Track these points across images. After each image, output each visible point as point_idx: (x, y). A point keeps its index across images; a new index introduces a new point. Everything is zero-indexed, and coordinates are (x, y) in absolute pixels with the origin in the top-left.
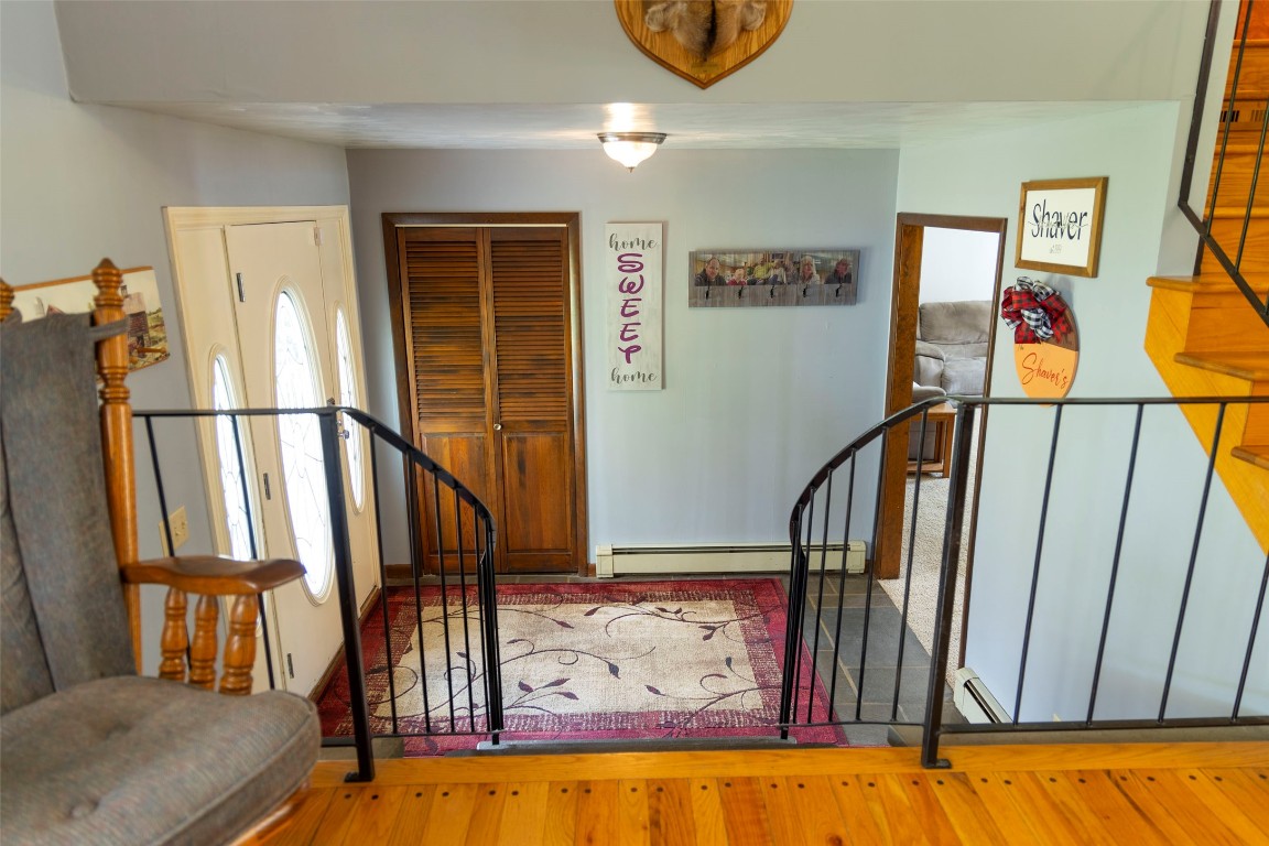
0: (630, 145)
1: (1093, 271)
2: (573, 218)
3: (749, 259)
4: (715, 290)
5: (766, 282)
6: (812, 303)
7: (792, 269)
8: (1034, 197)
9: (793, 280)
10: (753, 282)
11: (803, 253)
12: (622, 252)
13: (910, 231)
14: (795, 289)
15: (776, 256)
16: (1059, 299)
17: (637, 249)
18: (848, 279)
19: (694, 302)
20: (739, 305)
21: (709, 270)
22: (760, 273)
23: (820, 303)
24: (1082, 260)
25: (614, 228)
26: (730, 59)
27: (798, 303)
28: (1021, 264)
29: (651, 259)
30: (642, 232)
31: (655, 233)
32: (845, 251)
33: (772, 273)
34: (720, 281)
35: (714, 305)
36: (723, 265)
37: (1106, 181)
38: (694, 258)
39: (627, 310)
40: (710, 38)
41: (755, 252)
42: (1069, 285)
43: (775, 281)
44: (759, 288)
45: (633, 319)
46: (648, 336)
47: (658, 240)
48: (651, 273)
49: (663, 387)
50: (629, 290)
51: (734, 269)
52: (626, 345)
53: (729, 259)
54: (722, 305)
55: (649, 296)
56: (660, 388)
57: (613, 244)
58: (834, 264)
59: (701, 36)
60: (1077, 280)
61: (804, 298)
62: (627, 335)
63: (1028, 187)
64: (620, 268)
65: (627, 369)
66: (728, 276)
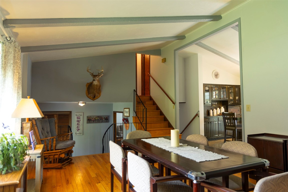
0: (82, 104)
1: (129, 116)
2: (71, 112)
3: (95, 117)
4: (90, 121)
5: (97, 120)
6: (103, 123)
7: (100, 118)
8: (125, 110)
9: (101, 120)
10: (95, 120)
11: (102, 116)
12: (77, 116)
13: (115, 113)
14: (101, 121)
15: (98, 117)
16: (127, 119)
17: (80, 116)
18: (108, 119)
19: (87, 123)
20: (94, 123)
21: (89, 118)
22: (96, 119)
23: (104, 122)
24: (128, 115)
25: (76, 113)
26: (96, 98)
27: (101, 123)
28: (125, 116)
29: (81, 117)
30: (80, 114)
31: (82, 114)
32: (107, 116)
33: (98, 119)
34: (91, 120)
35: (90, 123)
36: (91, 118)
37: (129, 108)
38: (87, 117)
39: (78, 124)
40: (94, 97)
41: (95, 116)
42: (128, 118)
43: (98, 120)
44: (96, 121)
45: (79, 125)
46: (81, 128)
47: (82, 115)
48: (81, 119)
49: (83, 135)
50: (78, 121)
51: (93, 118)
52: (78, 129)
53: (92, 117)
54: (91, 123)
55: (81, 122)
56: (82, 135)
57: (76, 115)
58: (106, 117)
59: (93, 97)
60: (128, 117)
61: (102, 122)
62: (78, 128)
63: (124, 109)
64: (77, 118)
65: (78, 132)
66: (92, 119)
